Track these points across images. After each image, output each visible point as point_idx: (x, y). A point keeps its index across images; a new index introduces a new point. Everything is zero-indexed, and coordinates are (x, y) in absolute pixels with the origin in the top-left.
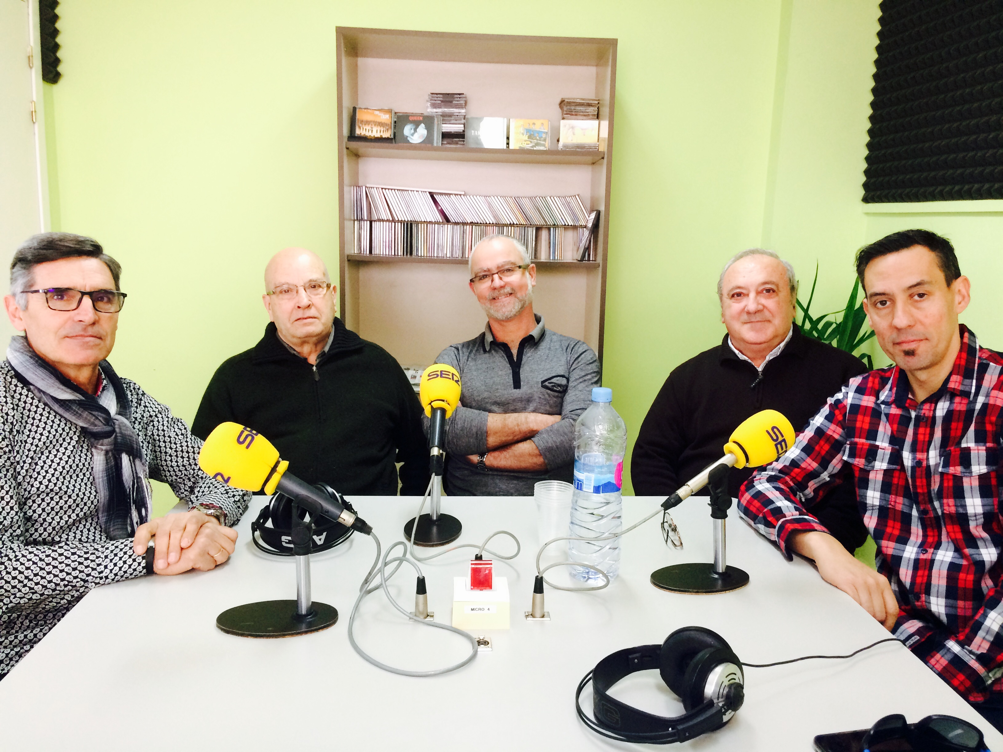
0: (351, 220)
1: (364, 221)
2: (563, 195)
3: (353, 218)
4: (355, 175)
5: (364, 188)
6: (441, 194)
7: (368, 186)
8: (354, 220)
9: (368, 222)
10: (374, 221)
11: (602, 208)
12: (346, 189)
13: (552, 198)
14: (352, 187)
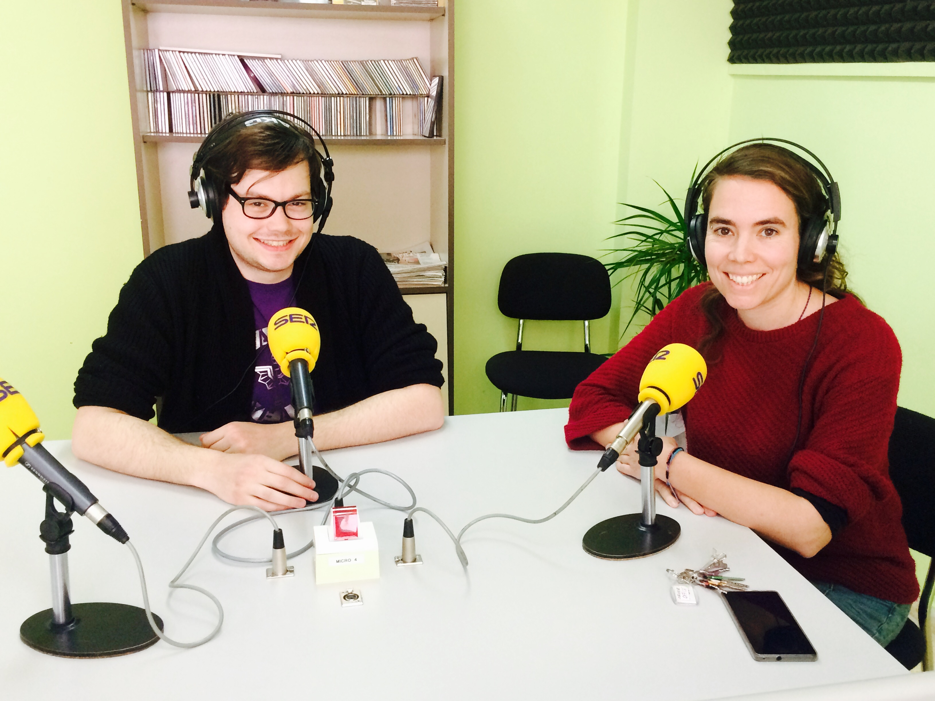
0: (143, 91)
1: (160, 91)
2: (399, 58)
3: (145, 89)
4: (144, 34)
5: (157, 51)
6: (253, 58)
7: (161, 48)
8: (148, 91)
9: (165, 94)
10: (173, 92)
11: (446, 74)
12: (135, 53)
13: (386, 62)
14: (142, 51)
